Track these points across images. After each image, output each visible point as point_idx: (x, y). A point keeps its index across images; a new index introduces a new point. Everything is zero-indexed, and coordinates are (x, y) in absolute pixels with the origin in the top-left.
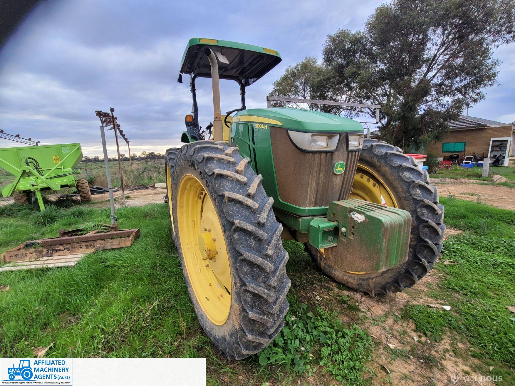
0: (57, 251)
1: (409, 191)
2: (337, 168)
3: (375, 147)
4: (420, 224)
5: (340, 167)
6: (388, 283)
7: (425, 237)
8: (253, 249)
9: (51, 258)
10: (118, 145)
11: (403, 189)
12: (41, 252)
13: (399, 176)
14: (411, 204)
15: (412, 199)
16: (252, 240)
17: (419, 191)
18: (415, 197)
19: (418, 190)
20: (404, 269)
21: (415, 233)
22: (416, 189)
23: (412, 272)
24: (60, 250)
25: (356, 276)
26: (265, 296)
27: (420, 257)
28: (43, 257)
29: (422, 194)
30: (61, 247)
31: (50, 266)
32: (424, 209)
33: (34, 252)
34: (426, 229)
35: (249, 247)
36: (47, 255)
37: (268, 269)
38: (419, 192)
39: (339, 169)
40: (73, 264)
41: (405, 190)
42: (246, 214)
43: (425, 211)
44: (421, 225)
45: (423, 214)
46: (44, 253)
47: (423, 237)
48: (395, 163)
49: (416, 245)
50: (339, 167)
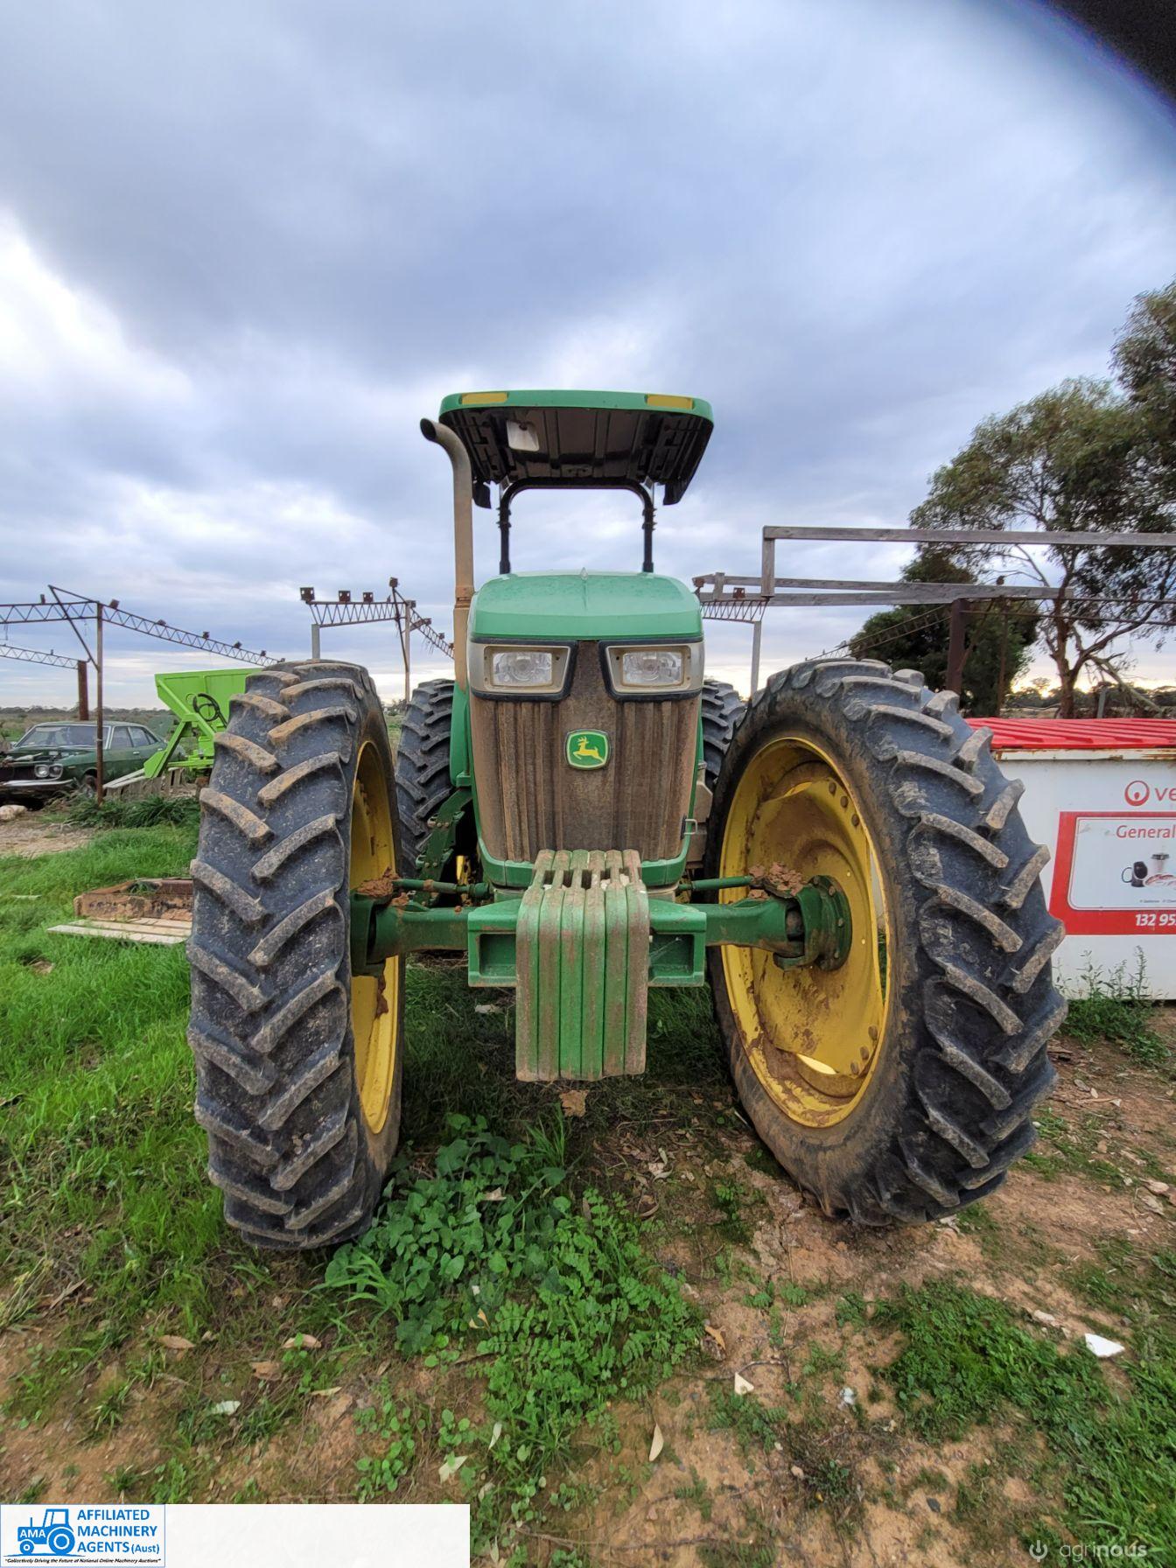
0: (169, 907)
1: (904, 852)
2: (576, 747)
3: (850, 690)
4: (927, 978)
5: (588, 747)
6: (856, 1176)
7: (940, 1030)
8: (223, 940)
9: (152, 921)
10: (407, 670)
11: (892, 840)
12: (141, 905)
13: (888, 795)
14: (907, 898)
15: (911, 882)
16: (226, 918)
17: (934, 855)
18: (918, 875)
19: (933, 851)
20: (887, 1133)
21: (915, 1007)
22: (925, 846)
23: (906, 1153)
24: (175, 906)
25: (798, 1129)
26: (233, 1074)
27: (925, 1100)
28: (143, 916)
29: (946, 866)
30: (177, 901)
31: (135, 937)
32: (941, 921)
33: (131, 902)
34: (946, 999)
35: (214, 935)
36: (150, 914)
37: (245, 1001)
38: (937, 858)
39: (583, 751)
40: (171, 941)
41: (898, 847)
42: (232, 850)
43: (947, 932)
44: (929, 982)
45: (936, 942)
46: (146, 909)
47: (932, 1028)
48: (886, 746)
49: (914, 1054)
50: (583, 745)
